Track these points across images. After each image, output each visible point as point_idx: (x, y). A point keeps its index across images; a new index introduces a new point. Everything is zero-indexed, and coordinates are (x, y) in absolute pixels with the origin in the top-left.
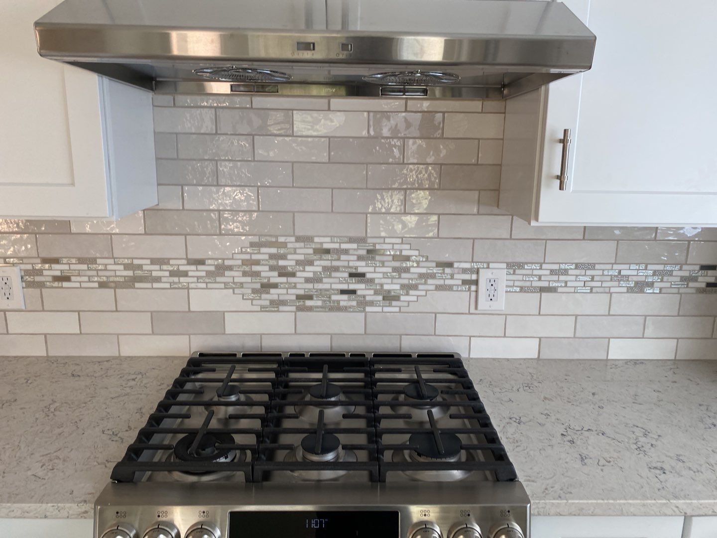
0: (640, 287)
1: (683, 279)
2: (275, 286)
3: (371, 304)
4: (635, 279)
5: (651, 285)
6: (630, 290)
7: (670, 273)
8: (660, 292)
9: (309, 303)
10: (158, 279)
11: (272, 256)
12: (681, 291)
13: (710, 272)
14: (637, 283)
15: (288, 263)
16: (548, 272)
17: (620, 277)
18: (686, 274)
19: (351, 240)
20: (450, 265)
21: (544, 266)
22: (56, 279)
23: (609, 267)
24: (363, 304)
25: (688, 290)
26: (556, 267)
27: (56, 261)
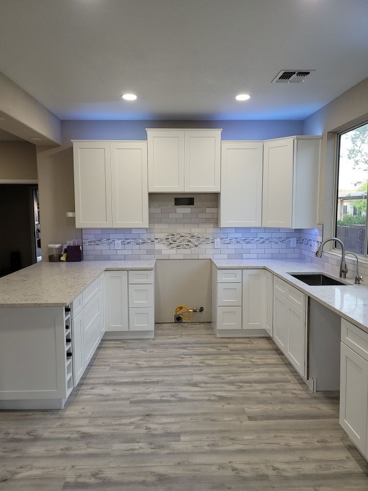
1: (257, 241)
2: (172, 244)
3: (192, 247)
6: (246, 243)
9: (179, 247)
10: (149, 243)
11: (172, 238)
13: (262, 239)
15: (175, 239)
19: (188, 234)
20: (209, 239)
22: (128, 243)
24: (191, 247)
27: (128, 239)
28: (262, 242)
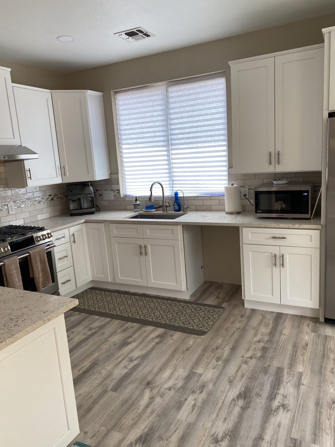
1: (47, 199)
5: (41, 201)
6: (38, 203)
7: (44, 198)
8: (44, 202)
13: (51, 196)
14: (39, 201)
18: (47, 198)
25: (48, 201)
26: (22, 201)
28: (51, 199)
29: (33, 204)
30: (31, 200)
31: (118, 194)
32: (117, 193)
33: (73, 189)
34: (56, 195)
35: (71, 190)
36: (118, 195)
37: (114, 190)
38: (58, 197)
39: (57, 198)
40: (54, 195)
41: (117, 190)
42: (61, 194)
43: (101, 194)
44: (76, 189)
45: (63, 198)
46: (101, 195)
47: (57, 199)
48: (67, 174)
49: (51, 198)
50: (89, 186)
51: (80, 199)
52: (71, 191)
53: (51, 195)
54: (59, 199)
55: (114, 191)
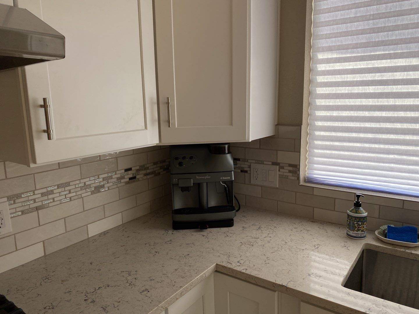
0: (98, 189)
1: (118, 179)
4: (94, 185)
5: (103, 186)
6: (93, 193)
7: (111, 177)
8: (108, 189)
12: (119, 185)
13: (130, 172)
14: (96, 188)
16: (40, 195)
17: (86, 187)
18: (119, 176)
21: (36, 192)
23: (78, 182)
25: (123, 184)
26: (44, 190)
28: (130, 179)
29: (76, 197)
30: (74, 187)
31: (291, 174)
32: (290, 172)
33: (184, 158)
34: (143, 168)
35: (180, 160)
36: (293, 178)
37: (281, 165)
38: (148, 171)
39: (146, 175)
40: (138, 168)
41: (290, 165)
42: (155, 164)
43: (245, 169)
44: (191, 158)
45: (159, 174)
46: (246, 172)
47: (145, 177)
48: (175, 121)
49: (131, 176)
50: (224, 153)
51: (199, 185)
52: (181, 164)
53: (130, 169)
54: (148, 177)
55: (282, 168)
